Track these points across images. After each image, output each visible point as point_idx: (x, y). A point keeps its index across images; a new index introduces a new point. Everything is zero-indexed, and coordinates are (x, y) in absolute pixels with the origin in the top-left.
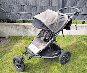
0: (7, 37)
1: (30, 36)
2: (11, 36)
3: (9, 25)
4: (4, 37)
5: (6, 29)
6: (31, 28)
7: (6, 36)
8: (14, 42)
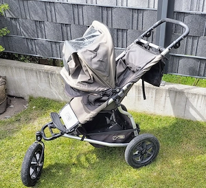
2: (35, 96)
3: (32, 70)
4: (21, 96)
5: (25, 78)
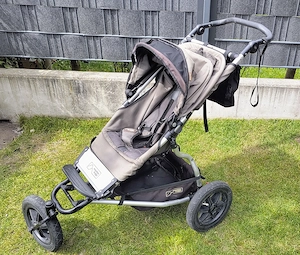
0: (15, 120)
1: (96, 118)
2: (28, 115)
3: (21, 78)
4: (5, 118)
5: (10, 91)
6: (99, 90)
7: (13, 115)
8: (36, 139)
